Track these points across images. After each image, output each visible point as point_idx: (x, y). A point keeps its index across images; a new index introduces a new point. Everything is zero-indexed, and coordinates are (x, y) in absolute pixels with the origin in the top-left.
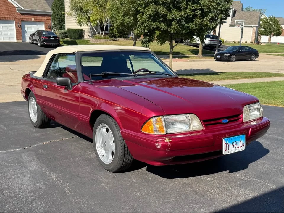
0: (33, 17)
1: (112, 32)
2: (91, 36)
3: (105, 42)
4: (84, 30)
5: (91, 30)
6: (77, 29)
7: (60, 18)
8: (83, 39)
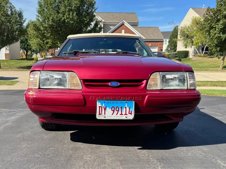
0: (150, 43)
1: (211, 51)
2: (194, 55)
3: (203, 59)
4: (189, 51)
5: (194, 51)
6: (184, 51)
7: (174, 45)
8: (188, 58)
